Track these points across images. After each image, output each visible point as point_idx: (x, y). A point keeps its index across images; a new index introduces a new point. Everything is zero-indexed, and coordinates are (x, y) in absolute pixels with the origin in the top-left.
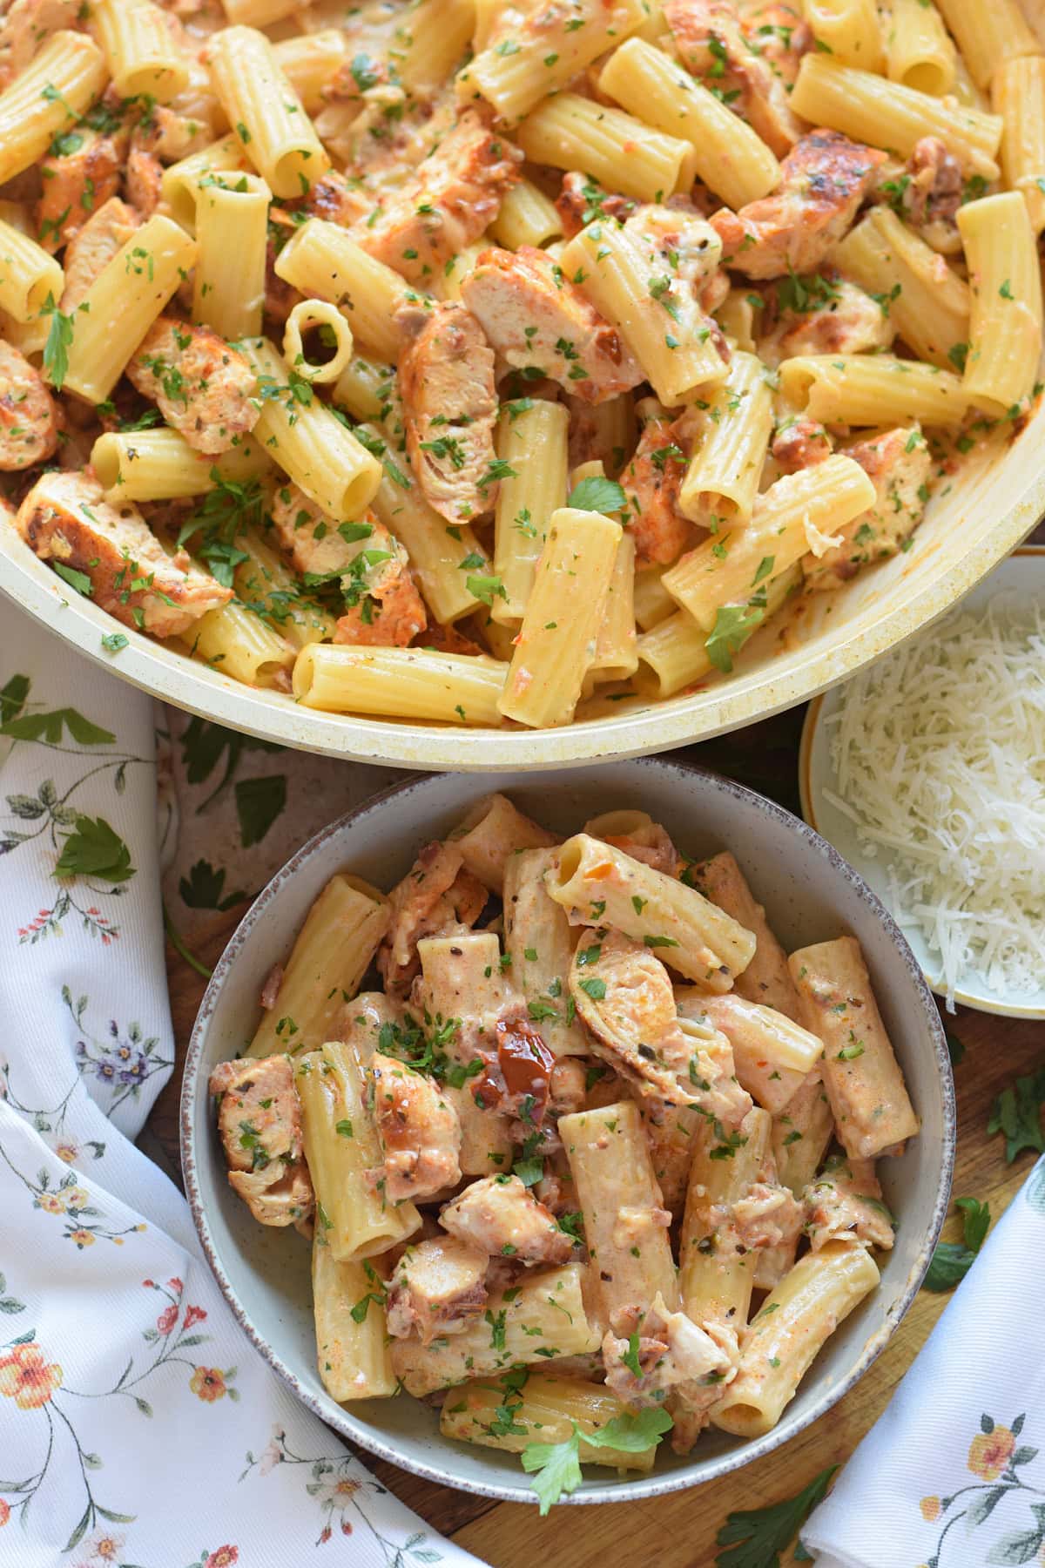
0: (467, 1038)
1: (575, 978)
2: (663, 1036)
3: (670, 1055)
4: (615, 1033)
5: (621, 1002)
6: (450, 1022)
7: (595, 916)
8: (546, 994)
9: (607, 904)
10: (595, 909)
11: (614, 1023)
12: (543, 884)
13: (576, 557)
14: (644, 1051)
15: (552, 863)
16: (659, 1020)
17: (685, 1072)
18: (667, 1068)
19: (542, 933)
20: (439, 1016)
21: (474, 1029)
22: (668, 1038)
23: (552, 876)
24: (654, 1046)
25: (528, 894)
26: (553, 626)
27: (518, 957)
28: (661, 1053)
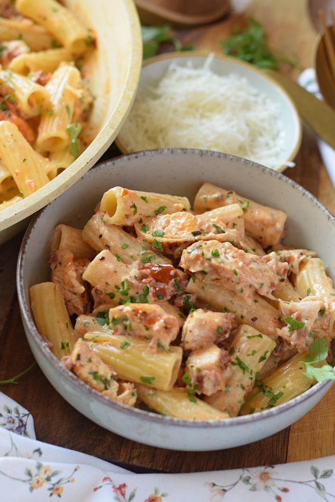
0: (134, 281)
1: (148, 236)
2: (196, 224)
3: (205, 227)
4: (179, 238)
5: (171, 231)
6: (123, 284)
7: (135, 212)
8: (142, 252)
9: (136, 205)
10: (133, 209)
11: (177, 236)
12: (105, 223)
13: (12, 135)
14: (195, 234)
15: (103, 213)
16: (189, 222)
17: (214, 229)
18: (208, 233)
19: (121, 238)
20: (117, 287)
21: (133, 278)
22: (198, 223)
23: (106, 217)
24: (196, 229)
25: (104, 231)
26: (25, 160)
27: (120, 252)
28: (202, 230)
